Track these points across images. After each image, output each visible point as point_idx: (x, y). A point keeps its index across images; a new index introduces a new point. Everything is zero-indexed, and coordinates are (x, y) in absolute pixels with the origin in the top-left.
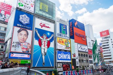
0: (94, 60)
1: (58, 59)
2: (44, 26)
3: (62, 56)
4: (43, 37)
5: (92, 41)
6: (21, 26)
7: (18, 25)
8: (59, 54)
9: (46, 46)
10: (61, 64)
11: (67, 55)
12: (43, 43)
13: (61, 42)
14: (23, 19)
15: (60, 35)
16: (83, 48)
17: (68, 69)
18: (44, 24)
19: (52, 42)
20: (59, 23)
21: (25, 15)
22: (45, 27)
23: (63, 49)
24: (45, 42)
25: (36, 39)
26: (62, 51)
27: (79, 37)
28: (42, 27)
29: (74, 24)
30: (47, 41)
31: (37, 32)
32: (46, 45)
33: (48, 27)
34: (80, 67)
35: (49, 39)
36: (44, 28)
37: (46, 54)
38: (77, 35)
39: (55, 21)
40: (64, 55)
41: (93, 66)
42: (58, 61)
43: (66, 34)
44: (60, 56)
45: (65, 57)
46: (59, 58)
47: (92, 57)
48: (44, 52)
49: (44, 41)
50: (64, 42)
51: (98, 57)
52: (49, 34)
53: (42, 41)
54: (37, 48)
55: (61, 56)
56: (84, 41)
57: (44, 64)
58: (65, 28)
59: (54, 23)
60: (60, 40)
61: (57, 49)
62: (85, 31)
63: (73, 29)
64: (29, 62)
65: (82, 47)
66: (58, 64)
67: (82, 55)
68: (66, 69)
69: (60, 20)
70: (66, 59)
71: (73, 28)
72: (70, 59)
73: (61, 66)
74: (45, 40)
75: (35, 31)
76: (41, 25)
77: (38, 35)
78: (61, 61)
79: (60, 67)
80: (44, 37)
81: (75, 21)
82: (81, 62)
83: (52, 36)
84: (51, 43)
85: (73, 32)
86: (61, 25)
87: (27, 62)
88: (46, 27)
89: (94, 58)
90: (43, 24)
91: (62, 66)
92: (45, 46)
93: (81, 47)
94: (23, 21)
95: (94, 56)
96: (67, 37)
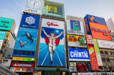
1: (71, 58)
3: (76, 54)
6: (26, 26)
7: (24, 26)
8: (72, 52)
10: (75, 63)
11: (83, 53)
14: (29, 21)
15: (72, 32)
16: (107, 44)
20: (70, 20)
21: (31, 17)
22: (53, 25)
23: (77, 46)
24: (53, 39)
27: (98, 32)
31: (44, 30)
32: (54, 42)
33: (56, 25)
34: (105, 67)
35: (57, 37)
36: (51, 27)
37: (54, 53)
39: (64, 19)
40: (79, 52)
42: (70, 60)
48: (52, 49)
49: (51, 38)
52: (57, 31)
54: (44, 46)
55: (74, 54)
56: (107, 36)
59: (64, 21)
60: (71, 37)
63: (89, 25)
64: (33, 59)
65: (105, 43)
66: (71, 63)
68: (83, 69)
69: (71, 17)
70: (81, 57)
73: (75, 66)
75: (42, 30)
76: (48, 24)
77: (45, 33)
78: (74, 60)
80: (52, 35)
82: (106, 61)
83: (62, 33)
84: (61, 40)
88: (54, 25)
90: (50, 23)
91: (77, 66)
92: (53, 44)
93: (103, 44)
94: (28, 22)
96: (81, 33)
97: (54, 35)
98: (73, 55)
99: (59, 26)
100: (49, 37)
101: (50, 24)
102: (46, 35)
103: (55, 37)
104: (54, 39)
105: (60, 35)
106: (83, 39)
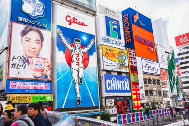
0: (172, 89)
1: (107, 91)
2: (74, 22)
3: (114, 85)
4: (73, 46)
5: (166, 52)
6: (26, 20)
7: (20, 19)
8: (108, 81)
9: (81, 65)
10: (113, 100)
12: (74, 57)
13: (110, 55)
15: (108, 41)
16: (152, 68)
17: (126, 109)
18: (74, 18)
19: (92, 55)
20: (104, 15)
22: (76, 23)
23: (115, 70)
24: (78, 55)
25: (60, 50)
26: (113, 73)
27: (143, 44)
28: (70, 24)
29: (133, 18)
30: (83, 52)
31: (61, 34)
32: (80, 61)
33: (83, 24)
34: (148, 104)
37: (81, 82)
38: (139, 41)
39: (95, 12)
40: (118, 81)
41: (169, 102)
42: (105, 94)
43: (120, 38)
44: (109, 85)
45: (119, 85)
46: (109, 89)
47: (167, 84)
48: (78, 76)
49: (76, 53)
50: (117, 56)
51: (177, 83)
52: (85, 38)
53: (73, 53)
55: (112, 85)
57: (79, 101)
58: (115, 27)
59: (94, 15)
60: (109, 51)
61: (103, 70)
62: (152, 33)
63: (130, 30)
64: (49, 98)
65: (150, 65)
66: (107, 100)
67: (150, 80)
68: (123, 109)
69: (106, 9)
71: (130, 26)
72: (128, 89)
73: (113, 105)
74: (77, 51)
76: (68, 19)
77: (64, 40)
78: (112, 94)
79: (110, 107)
80: (76, 45)
81: (135, 12)
82: (149, 94)
83: (92, 43)
84: (91, 57)
85: (131, 34)
86: (108, 19)
87: (45, 98)
88: (79, 23)
89: (171, 85)
90: (72, 18)
91: (115, 105)
92: (79, 65)
95: (170, 82)
96: (121, 45)
97: (79, 45)
98: (110, 86)
99: (87, 26)
100: (72, 51)
101: (72, 21)
102: (66, 44)
103: (82, 50)
104: (80, 55)
105: (90, 46)
106: (124, 57)
